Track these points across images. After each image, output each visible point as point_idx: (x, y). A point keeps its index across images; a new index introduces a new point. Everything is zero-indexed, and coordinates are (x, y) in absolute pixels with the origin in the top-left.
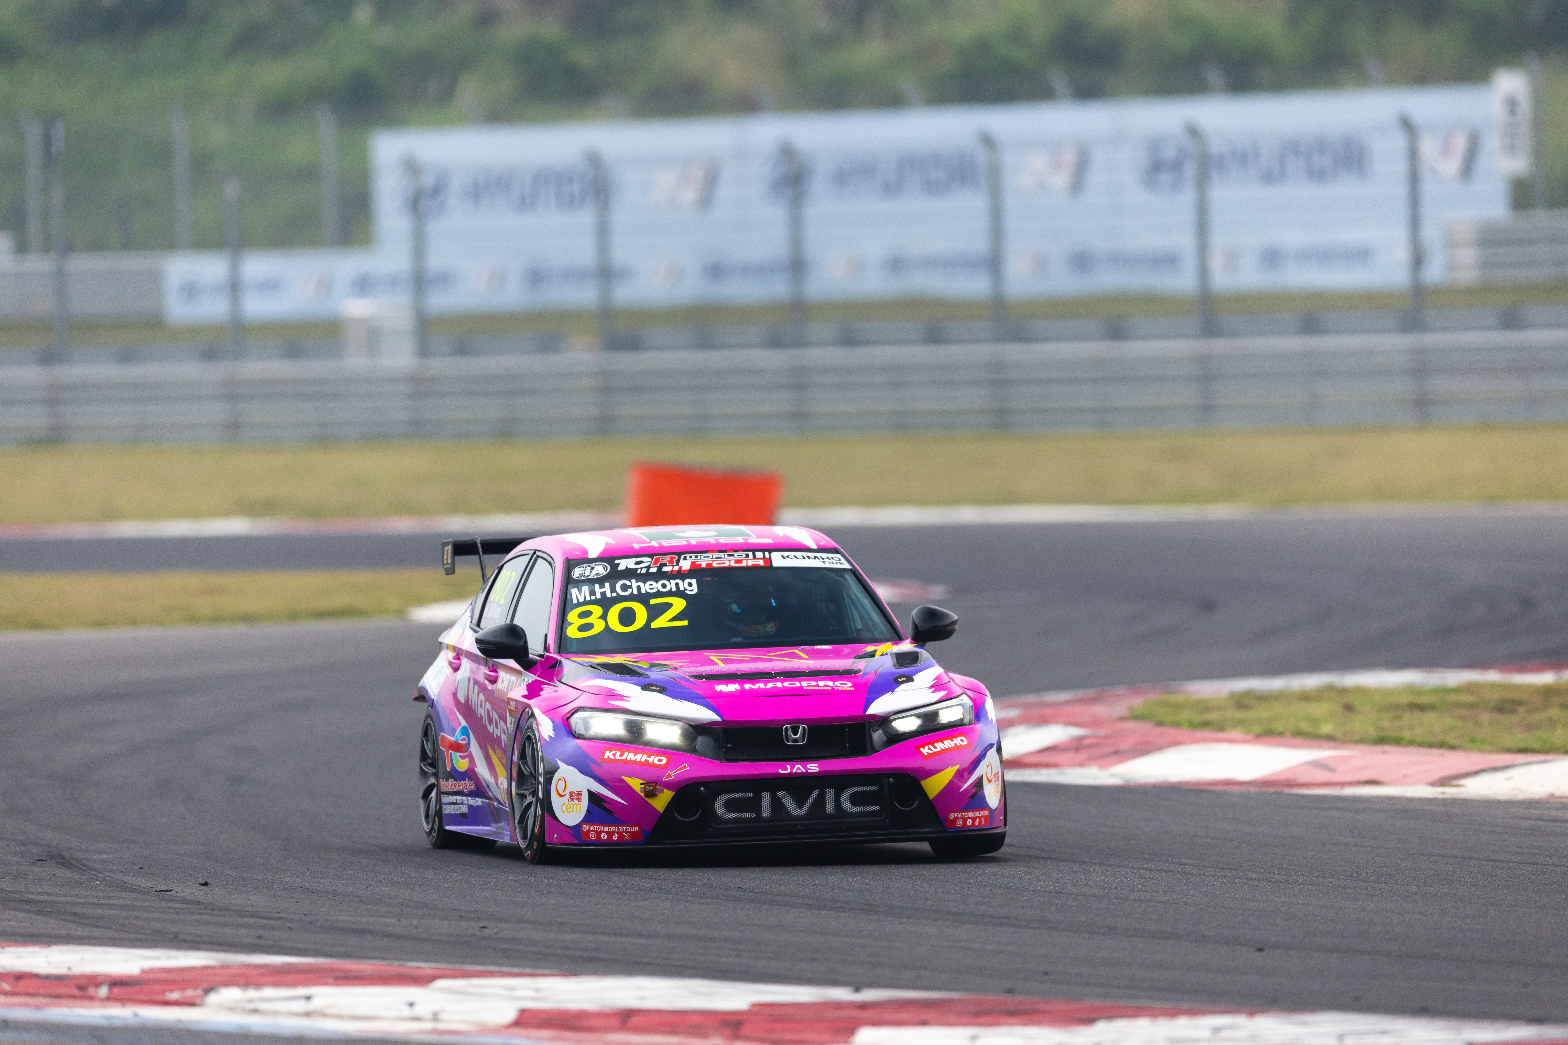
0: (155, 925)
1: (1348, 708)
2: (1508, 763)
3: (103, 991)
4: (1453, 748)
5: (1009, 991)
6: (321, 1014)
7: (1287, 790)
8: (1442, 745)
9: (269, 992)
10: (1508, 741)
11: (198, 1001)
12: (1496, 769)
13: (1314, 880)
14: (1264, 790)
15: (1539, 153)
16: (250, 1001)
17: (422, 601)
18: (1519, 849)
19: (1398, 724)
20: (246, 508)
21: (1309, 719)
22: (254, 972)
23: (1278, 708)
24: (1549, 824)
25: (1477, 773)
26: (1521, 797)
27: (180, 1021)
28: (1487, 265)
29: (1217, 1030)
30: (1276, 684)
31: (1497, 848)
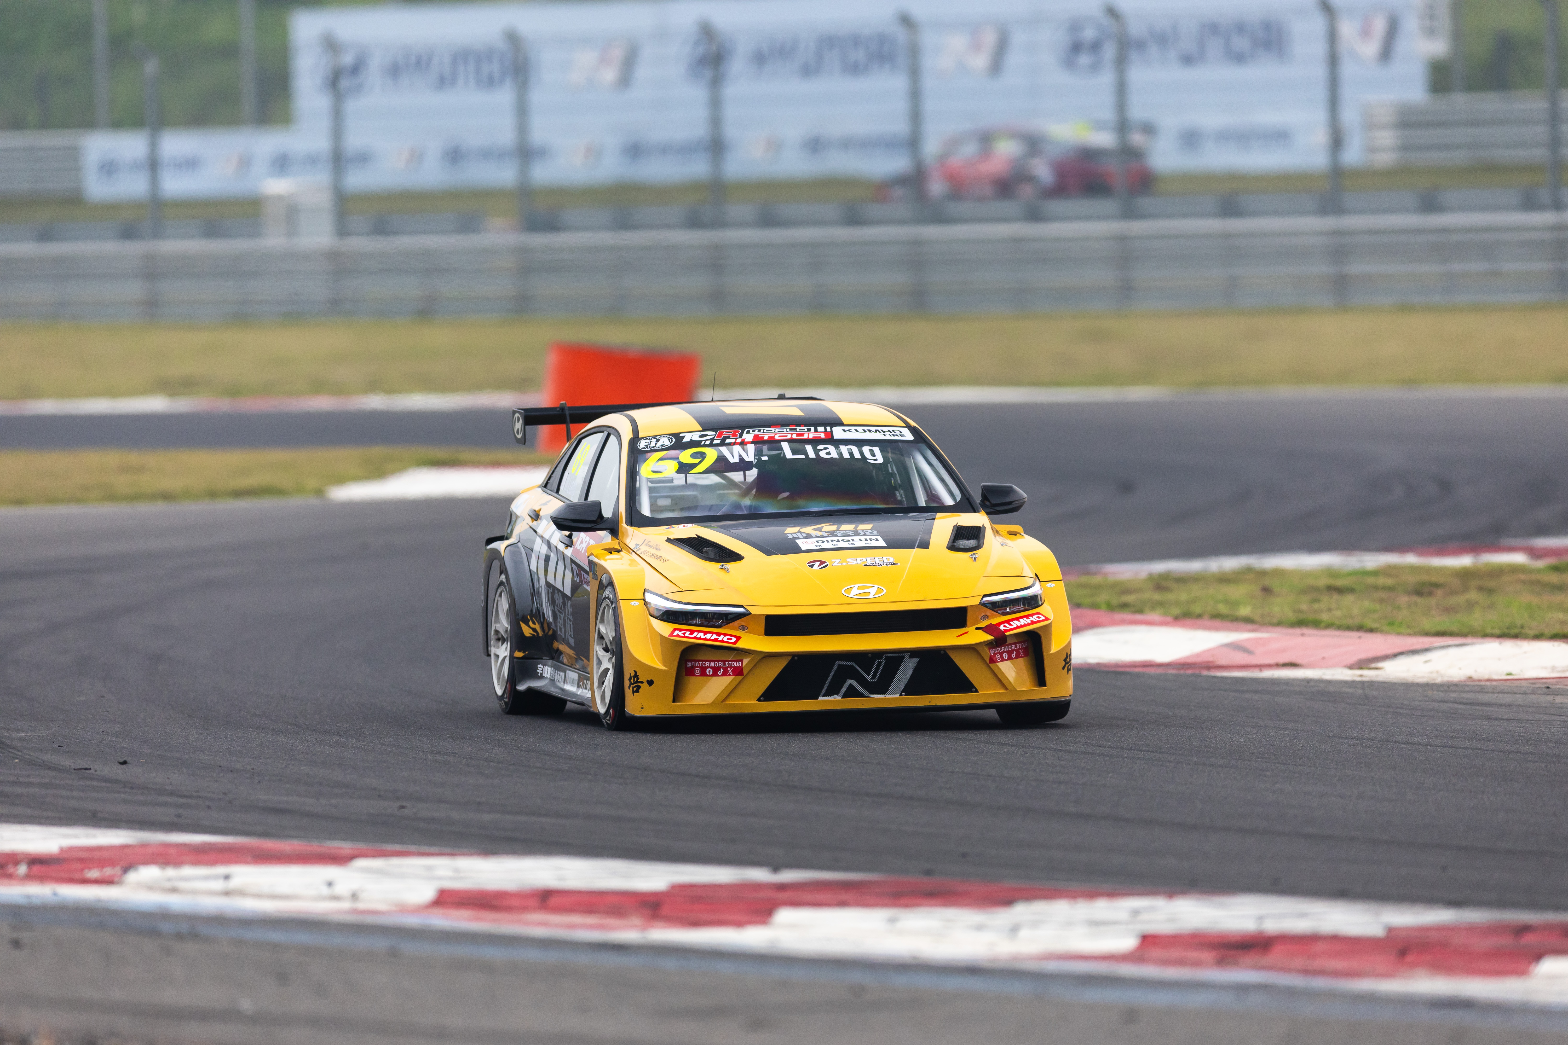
0: (74, 803)
1: (1266, 590)
2: (1427, 646)
3: (22, 869)
4: (1371, 631)
5: (929, 872)
6: (241, 893)
7: (1205, 673)
8: (1360, 628)
9: (188, 871)
10: (1427, 624)
11: (116, 879)
12: (1414, 652)
13: (1233, 762)
14: (1182, 672)
15: (1457, 36)
16: (169, 880)
17: (341, 480)
18: (1437, 732)
19: (1316, 606)
20: (165, 386)
21: (1226, 602)
22: (173, 851)
23: (1196, 590)
24: (1468, 707)
25: (1395, 655)
26: (1439, 680)
27: (99, 901)
28: (1405, 147)
29: (1136, 913)
30: (1195, 566)
31: (1416, 732)
